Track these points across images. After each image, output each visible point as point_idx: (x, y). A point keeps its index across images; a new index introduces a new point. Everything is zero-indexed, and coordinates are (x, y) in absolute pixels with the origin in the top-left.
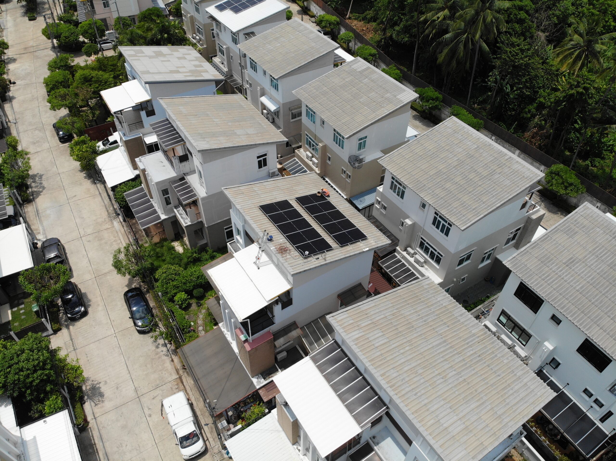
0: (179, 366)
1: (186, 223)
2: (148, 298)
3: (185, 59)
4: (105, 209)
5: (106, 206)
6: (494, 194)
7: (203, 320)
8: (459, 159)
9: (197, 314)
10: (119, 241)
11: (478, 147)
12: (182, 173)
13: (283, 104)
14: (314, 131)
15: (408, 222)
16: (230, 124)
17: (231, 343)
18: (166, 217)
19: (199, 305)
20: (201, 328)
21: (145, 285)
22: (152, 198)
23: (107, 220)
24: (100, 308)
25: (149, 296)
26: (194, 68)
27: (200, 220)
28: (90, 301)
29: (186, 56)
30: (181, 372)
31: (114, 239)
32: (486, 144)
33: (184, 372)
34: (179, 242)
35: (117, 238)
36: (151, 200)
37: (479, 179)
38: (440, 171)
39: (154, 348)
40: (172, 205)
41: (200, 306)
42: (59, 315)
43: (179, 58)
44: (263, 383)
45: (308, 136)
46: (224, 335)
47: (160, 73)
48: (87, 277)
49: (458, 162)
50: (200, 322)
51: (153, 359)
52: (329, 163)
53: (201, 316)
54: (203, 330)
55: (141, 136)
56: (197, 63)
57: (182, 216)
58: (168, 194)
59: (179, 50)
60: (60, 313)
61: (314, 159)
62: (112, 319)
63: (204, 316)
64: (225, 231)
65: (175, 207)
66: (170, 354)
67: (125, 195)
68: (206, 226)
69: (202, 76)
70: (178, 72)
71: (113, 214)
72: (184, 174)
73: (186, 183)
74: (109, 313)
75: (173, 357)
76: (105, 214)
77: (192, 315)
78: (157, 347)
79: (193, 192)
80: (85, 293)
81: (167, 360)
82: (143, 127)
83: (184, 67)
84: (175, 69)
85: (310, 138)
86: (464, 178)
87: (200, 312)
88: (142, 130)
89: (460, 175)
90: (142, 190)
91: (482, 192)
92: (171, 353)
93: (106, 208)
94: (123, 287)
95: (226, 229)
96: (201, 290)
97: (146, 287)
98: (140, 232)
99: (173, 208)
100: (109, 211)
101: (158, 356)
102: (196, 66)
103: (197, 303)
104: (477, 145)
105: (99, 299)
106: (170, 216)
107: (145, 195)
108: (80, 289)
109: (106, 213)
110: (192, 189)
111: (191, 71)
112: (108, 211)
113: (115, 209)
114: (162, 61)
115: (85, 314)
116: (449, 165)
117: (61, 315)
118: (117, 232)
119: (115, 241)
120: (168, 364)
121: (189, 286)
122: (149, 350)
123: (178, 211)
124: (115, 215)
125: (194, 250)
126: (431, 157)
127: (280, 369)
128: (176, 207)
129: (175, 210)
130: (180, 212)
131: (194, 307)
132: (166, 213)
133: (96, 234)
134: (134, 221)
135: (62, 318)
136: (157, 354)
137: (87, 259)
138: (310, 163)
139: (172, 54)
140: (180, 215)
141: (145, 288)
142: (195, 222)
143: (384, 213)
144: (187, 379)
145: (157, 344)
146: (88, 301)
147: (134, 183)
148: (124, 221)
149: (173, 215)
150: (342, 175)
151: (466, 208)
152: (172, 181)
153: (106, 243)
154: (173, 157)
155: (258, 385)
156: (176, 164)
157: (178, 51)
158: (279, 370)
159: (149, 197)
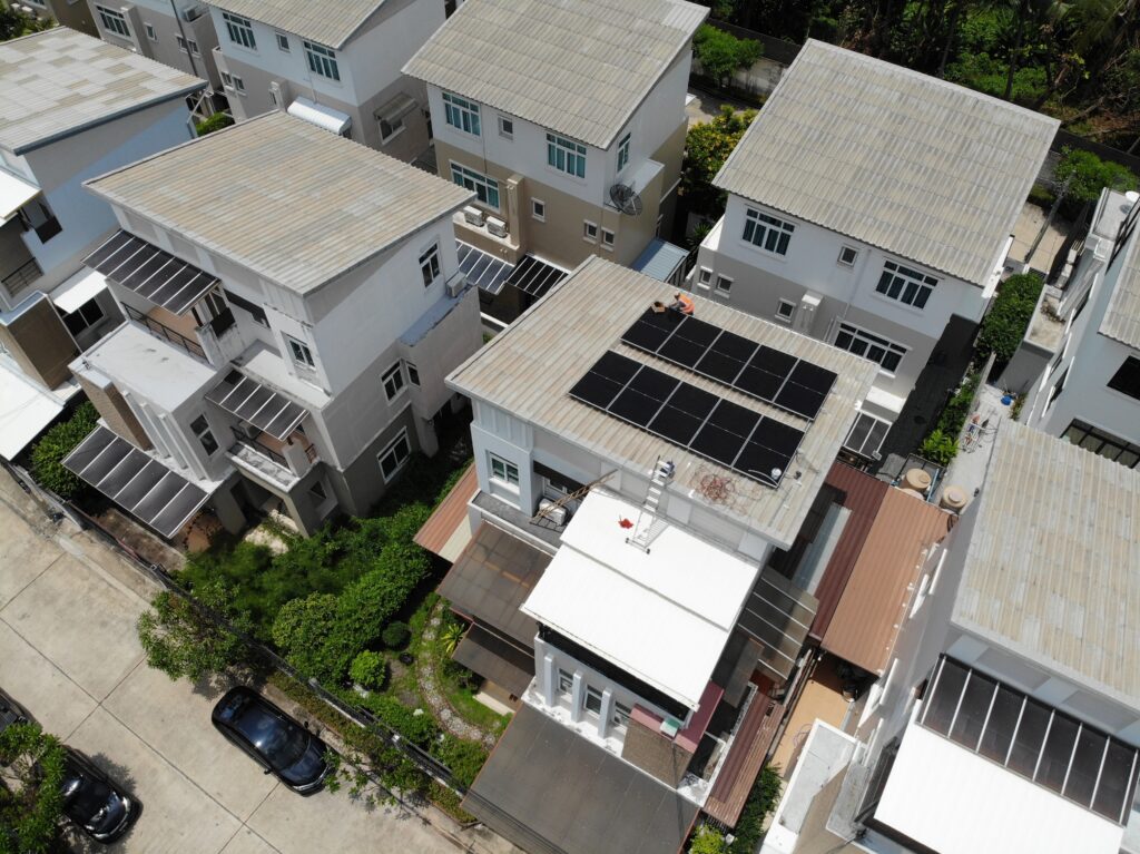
0: (450, 827)
1: (286, 483)
2: (271, 699)
3: (72, 60)
4: (14, 515)
5: (11, 507)
6: (997, 189)
7: (440, 693)
8: (881, 132)
9: (416, 684)
10: (103, 586)
11: (902, 94)
12: (227, 361)
13: (360, 108)
14: (479, 153)
15: (812, 300)
16: (317, 195)
17: (578, 730)
18: (217, 484)
19: (408, 660)
20: (446, 714)
21: (243, 669)
22: (149, 446)
23: (36, 541)
24: (164, 777)
25: (269, 691)
26: (111, 78)
27: (316, 461)
28: (124, 771)
29: (71, 53)
30: (464, 838)
31: (86, 583)
32: (915, 85)
33: (470, 836)
34: (260, 527)
35: (93, 580)
36: (148, 453)
37: (948, 164)
38: (860, 168)
39: (364, 814)
40: (221, 450)
41: (412, 661)
42: (68, 843)
43: (57, 63)
44: (706, 788)
45: (459, 169)
46: (547, 717)
47: (37, 115)
48: (78, 711)
49: (884, 138)
50: (435, 700)
51: (378, 842)
52: (541, 218)
53: (429, 685)
54: (454, 714)
55: (45, 299)
56: (108, 62)
57: (263, 466)
58: (207, 426)
59: (41, 43)
60: (66, 836)
61: (491, 219)
62: (213, 791)
63: (435, 681)
64: (380, 461)
65: (230, 451)
66: (412, 809)
67: (67, 464)
68: (340, 469)
69: (148, 91)
70: (80, 99)
71: (43, 519)
72: (233, 362)
73: (250, 384)
74: (196, 780)
75: (423, 812)
76: (22, 531)
77: (407, 693)
78: (370, 805)
79: (287, 401)
80: (100, 756)
81: (414, 826)
82: (40, 272)
83: (86, 82)
84: (69, 93)
85: (466, 172)
86: (918, 171)
87: (421, 676)
88: (40, 282)
89: (906, 166)
90: (106, 436)
91: (969, 190)
92: (411, 805)
93: (17, 512)
94: (190, 699)
95: (380, 458)
96: (398, 624)
97: (246, 671)
98: (145, 541)
99: (228, 454)
100: (29, 516)
101: (385, 828)
102: (113, 70)
103: (402, 659)
104: (897, 91)
105: (145, 754)
106: (226, 478)
107: (122, 448)
108: (78, 751)
109: (25, 525)
110: (278, 395)
111: (109, 87)
112: (24, 518)
113: (43, 506)
114: (20, 83)
115: (137, 808)
116: (870, 150)
117: (71, 839)
118: (83, 564)
119: (90, 589)
120: (422, 836)
121: (371, 630)
122: (355, 824)
123: (244, 458)
124: (48, 520)
125: (320, 535)
126: (823, 143)
127: (718, 736)
128: (234, 450)
129: (235, 459)
130: (252, 458)
131: (398, 670)
132: (213, 473)
133: (32, 589)
134: (111, 518)
135: (80, 846)
136: (380, 824)
137: (48, 665)
138: (484, 231)
139: (32, 59)
140: (256, 466)
141: (246, 677)
142: (308, 471)
143: (727, 296)
144: (488, 846)
145: (365, 802)
146: (119, 773)
147: (70, 424)
148: (86, 526)
149: (230, 471)
150: (585, 239)
151: (963, 235)
152: (211, 392)
153: (72, 604)
154: (197, 329)
155: (700, 798)
156: (209, 345)
157: (41, 47)
158: (720, 740)
159: (137, 447)
